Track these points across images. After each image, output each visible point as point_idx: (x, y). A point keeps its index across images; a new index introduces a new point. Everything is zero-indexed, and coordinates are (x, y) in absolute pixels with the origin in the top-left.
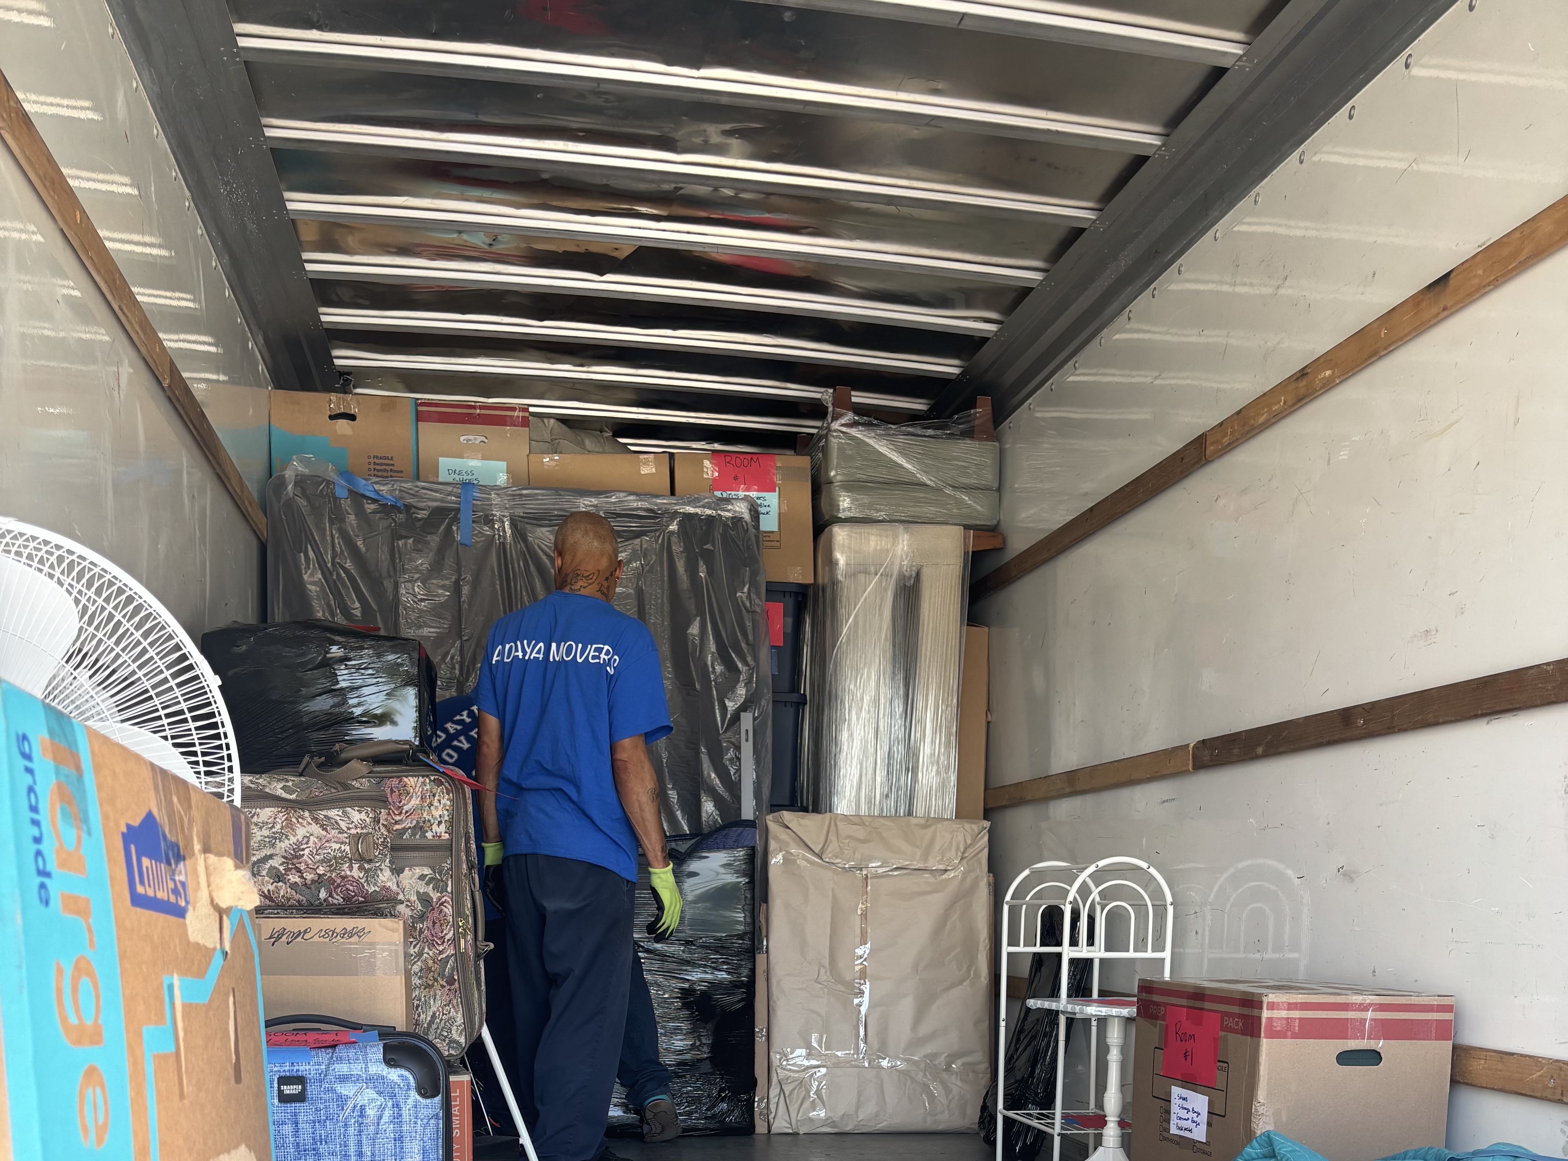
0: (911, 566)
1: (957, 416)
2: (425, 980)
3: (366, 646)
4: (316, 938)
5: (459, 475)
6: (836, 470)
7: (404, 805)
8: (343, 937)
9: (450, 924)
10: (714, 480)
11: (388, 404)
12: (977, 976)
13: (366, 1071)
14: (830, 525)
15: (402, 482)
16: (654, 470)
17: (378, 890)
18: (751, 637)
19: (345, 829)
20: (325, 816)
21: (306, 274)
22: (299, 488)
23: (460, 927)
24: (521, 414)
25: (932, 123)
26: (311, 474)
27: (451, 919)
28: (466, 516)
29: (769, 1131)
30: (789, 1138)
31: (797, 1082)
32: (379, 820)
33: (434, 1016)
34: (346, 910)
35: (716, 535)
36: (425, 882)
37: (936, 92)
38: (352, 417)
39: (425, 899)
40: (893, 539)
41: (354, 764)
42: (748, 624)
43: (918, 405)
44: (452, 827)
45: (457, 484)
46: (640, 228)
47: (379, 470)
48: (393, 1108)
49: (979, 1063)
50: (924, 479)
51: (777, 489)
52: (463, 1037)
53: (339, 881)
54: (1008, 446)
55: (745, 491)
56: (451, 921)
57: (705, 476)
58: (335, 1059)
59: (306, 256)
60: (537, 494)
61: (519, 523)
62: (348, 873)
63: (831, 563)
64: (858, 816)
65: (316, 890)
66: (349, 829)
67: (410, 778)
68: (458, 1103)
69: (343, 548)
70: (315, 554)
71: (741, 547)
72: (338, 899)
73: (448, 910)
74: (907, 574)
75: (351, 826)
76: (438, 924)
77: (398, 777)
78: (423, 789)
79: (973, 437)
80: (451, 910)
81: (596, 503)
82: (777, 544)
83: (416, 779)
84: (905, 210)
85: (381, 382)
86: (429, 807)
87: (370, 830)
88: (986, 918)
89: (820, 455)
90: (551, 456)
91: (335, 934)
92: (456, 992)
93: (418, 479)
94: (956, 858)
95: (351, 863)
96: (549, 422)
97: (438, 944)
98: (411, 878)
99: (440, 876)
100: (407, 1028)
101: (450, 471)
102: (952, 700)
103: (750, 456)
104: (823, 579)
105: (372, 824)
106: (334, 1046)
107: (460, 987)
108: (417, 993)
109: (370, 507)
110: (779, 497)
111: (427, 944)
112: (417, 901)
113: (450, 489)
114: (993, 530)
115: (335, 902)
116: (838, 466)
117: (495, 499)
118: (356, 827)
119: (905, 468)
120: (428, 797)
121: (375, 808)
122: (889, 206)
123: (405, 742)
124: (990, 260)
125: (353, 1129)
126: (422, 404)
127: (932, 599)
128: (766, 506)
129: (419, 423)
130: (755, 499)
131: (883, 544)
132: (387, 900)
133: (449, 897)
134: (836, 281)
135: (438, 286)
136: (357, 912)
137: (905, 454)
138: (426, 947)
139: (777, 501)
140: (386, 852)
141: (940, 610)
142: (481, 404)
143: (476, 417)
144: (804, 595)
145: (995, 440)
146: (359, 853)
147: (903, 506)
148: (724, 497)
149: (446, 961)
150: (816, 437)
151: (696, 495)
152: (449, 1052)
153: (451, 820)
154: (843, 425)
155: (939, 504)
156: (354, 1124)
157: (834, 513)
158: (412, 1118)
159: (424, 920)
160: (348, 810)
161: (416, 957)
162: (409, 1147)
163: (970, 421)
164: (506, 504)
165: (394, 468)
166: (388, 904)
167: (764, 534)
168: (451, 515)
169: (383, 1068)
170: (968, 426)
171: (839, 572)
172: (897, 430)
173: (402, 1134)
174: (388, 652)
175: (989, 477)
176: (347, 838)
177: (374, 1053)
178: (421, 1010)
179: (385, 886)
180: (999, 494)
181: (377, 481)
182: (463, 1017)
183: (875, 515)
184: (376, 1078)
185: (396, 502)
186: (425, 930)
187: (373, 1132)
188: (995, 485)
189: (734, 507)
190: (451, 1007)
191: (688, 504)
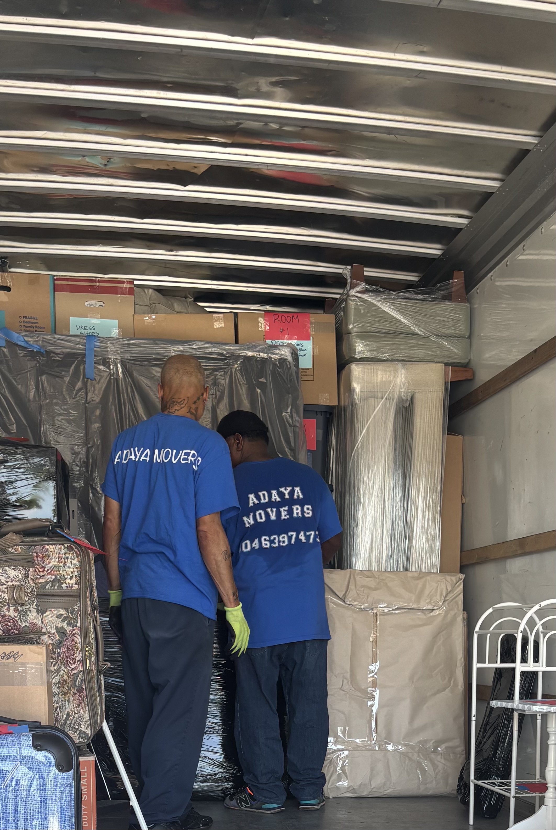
0: (407, 392)
1: (439, 285)
2: (62, 689)
3: (19, 452)
5: (84, 329)
6: (353, 324)
7: (46, 565)
8: (3, 659)
10: (266, 331)
11: (34, 279)
12: (456, 685)
13: (20, 753)
15: (43, 334)
16: (223, 325)
17: (28, 625)
18: (293, 444)
19: (5, 582)
23: (86, 651)
24: (128, 286)
25: (420, 75)
27: (80, 646)
28: (90, 360)
32: (28, 575)
33: (68, 715)
34: (5, 640)
35: (268, 372)
36: (61, 619)
37: (422, 53)
38: (8, 289)
39: (61, 632)
40: (394, 373)
41: (9, 536)
42: (290, 435)
43: (412, 277)
44: (80, 580)
45: (83, 336)
46: (212, 152)
47: (27, 327)
48: (40, 779)
49: (457, 747)
50: (416, 330)
51: (311, 338)
52: (89, 729)
53: (0, 619)
54: (476, 306)
55: (288, 339)
57: (260, 329)
60: (140, 344)
61: (127, 364)
62: (7, 613)
63: (350, 391)
64: (370, 571)
66: (7, 582)
67: (50, 546)
68: (86, 776)
69: (2, 382)
71: (286, 380)
73: (78, 639)
74: (404, 398)
75: (8, 580)
77: (41, 545)
79: (451, 300)
80: (80, 639)
81: (182, 349)
82: (312, 377)
83: (54, 546)
84: (401, 138)
85: (28, 263)
86: (64, 566)
87: (22, 583)
88: (461, 644)
89: (342, 313)
90: (149, 315)
92: (84, 697)
93: (55, 333)
94: (440, 601)
95: (9, 607)
96: (148, 292)
98: (52, 617)
99: (72, 615)
100: (49, 723)
101: (78, 327)
102: (437, 488)
103: (293, 314)
104: (345, 402)
105: (23, 578)
107: (86, 694)
108: (56, 699)
111: (63, 663)
112: (56, 633)
114: (466, 366)
116: (355, 321)
117: (111, 348)
118: (12, 581)
119: (403, 323)
120: (63, 559)
121: (25, 567)
122: (389, 135)
123: (47, 520)
124: (462, 173)
125: (11, 794)
126: (58, 279)
127: (423, 416)
128: (303, 350)
129: (56, 293)
130: (295, 345)
131: (387, 377)
132: (34, 632)
133: (78, 630)
134: (351, 189)
135: (68, 195)
136: (13, 641)
137: (403, 312)
138: (63, 666)
139: (311, 347)
140: (34, 598)
141: (428, 424)
142: (99, 279)
143: (96, 288)
144: (331, 414)
145: (467, 302)
146: (15, 599)
147: (401, 349)
148: (273, 344)
149: (77, 675)
150: (339, 301)
151: (254, 343)
152: (79, 740)
153: (79, 575)
154: (358, 292)
155: (427, 347)
156: (12, 791)
157: (352, 355)
158: (53, 786)
159: (61, 647)
160: (7, 568)
161: (55, 673)
162: (51, 806)
163: (448, 289)
164: (118, 350)
165: (38, 325)
166: (35, 635)
167: (302, 370)
168: (79, 358)
169: (32, 751)
170: (448, 292)
171: (356, 397)
172: (396, 295)
173: (46, 798)
174: (34, 456)
175: (463, 328)
176: (6, 588)
177: (26, 740)
178: (59, 710)
179: (33, 623)
180: (469, 340)
181: (26, 334)
182: (89, 715)
183: (381, 356)
184: (27, 757)
185: (40, 349)
186: (61, 654)
187: (25, 797)
188: (467, 334)
189: (281, 351)
190: (80, 708)
191: (248, 349)
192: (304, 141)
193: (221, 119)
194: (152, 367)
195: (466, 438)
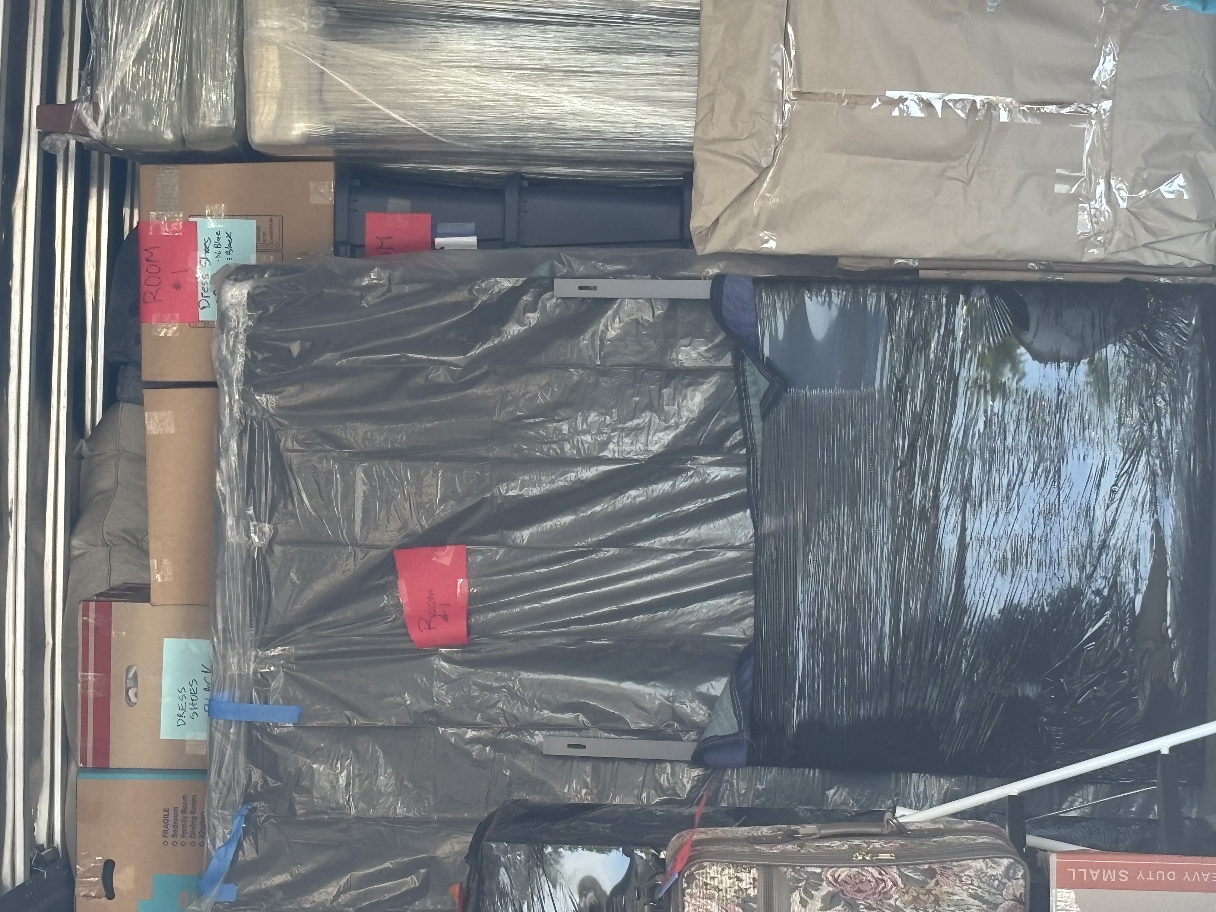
5: (184, 710)
6: (163, 131)
9: (860, 871)
14: (248, 140)
23: (864, 858)
27: (854, 869)
28: (259, 712)
35: (276, 336)
36: (809, 901)
38: (109, 866)
39: (830, 901)
44: (743, 864)
51: (191, 220)
52: (1002, 860)
56: (857, 870)
61: (267, 635)
64: (697, 104)
73: (843, 872)
76: (860, 886)
78: (698, 897)
80: (843, 869)
82: (276, 220)
83: (687, 904)
86: (720, 890)
89: (137, 152)
92: (944, 867)
96: (78, 547)
97: (885, 887)
99: (801, 881)
101: (180, 722)
104: (328, 151)
107: (940, 862)
109: (249, 853)
110: (206, 216)
113: (218, 733)
116: (157, 128)
119: (158, 19)
120: (708, 892)
128: (219, 239)
129: (111, 766)
133: (827, 871)
137: (135, 19)
138: (889, 901)
139: (211, 220)
149: (906, 879)
152: (1019, 879)
153: (735, 866)
154: (96, 121)
164: (238, 653)
165: (180, 809)
168: (256, 736)
181: (210, 840)
182: (975, 859)
183: (231, 70)
185: (241, 816)
186: (866, 903)
189: (232, 306)
190: (963, 874)
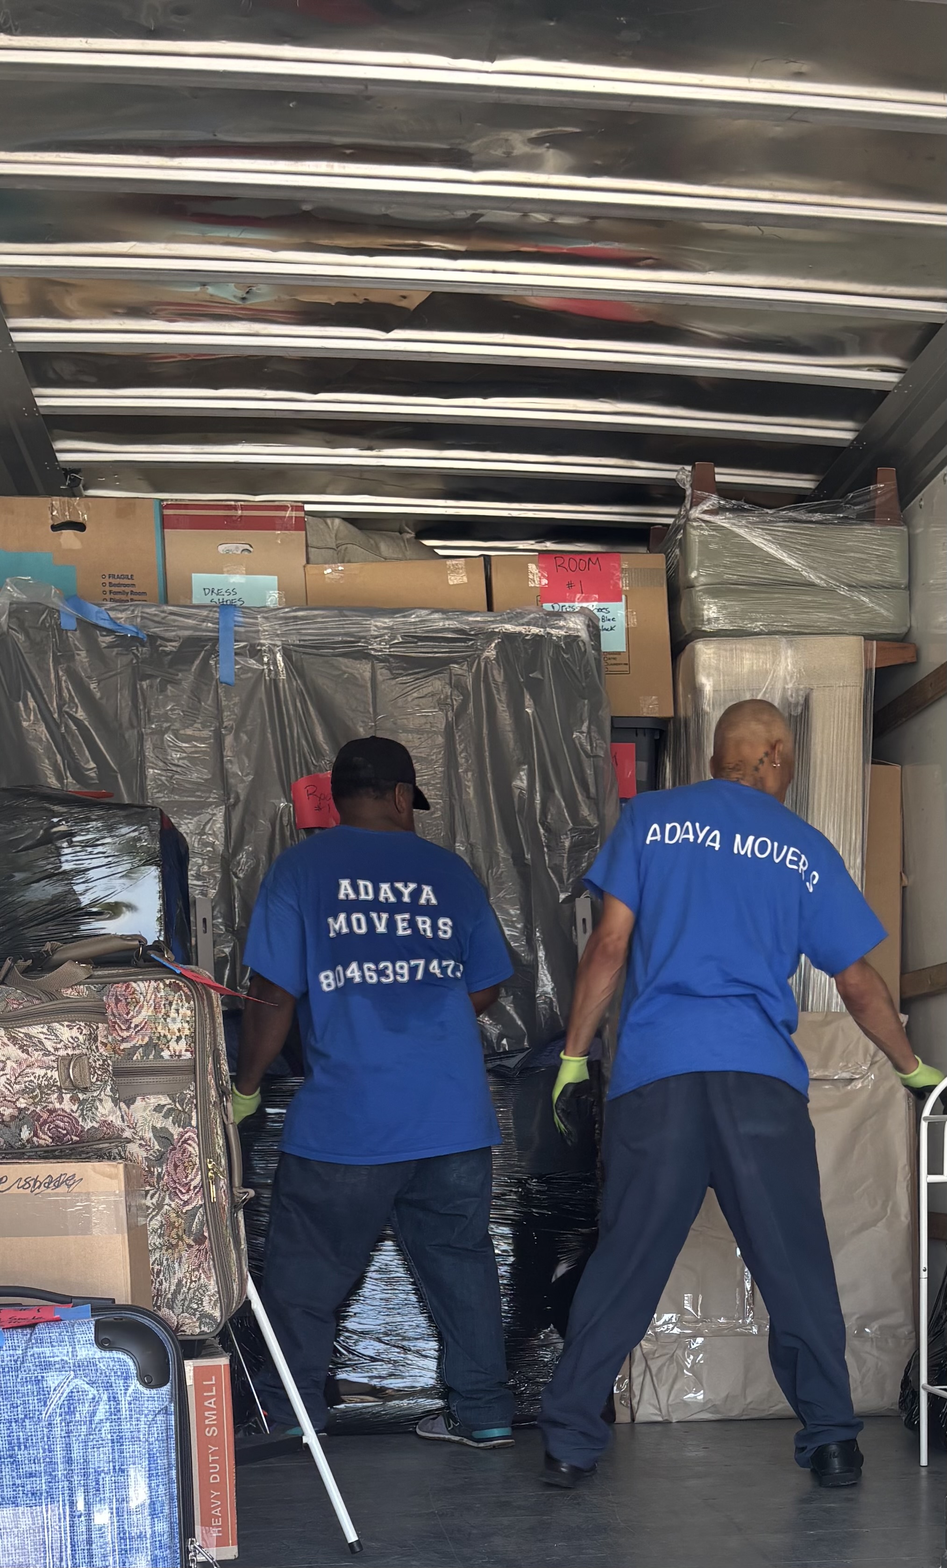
0: (798, 690)
1: (852, 495)
3: (93, 817)
4: (14, 1190)
5: (218, 594)
6: (698, 570)
7: (133, 1017)
8: (48, 1187)
9: (196, 1167)
10: (542, 588)
11: (125, 508)
12: (896, 1213)
13: (73, 1356)
14: (692, 641)
15: (144, 606)
16: (465, 579)
17: (96, 1125)
18: (592, 790)
19: (52, 1050)
20: (26, 1035)
21: (13, 346)
22: (14, 620)
23: (209, 1170)
24: (294, 514)
25: (796, 116)
26: (29, 600)
27: (198, 1160)
28: (228, 647)
29: (633, 1419)
30: (658, 1428)
31: (668, 1356)
32: (96, 1037)
33: (179, 1284)
34: (57, 1153)
35: (545, 660)
36: (162, 1114)
37: (799, 76)
38: (80, 527)
39: (163, 1136)
40: (774, 656)
41: (66, 967)
42: (588, 772)
43: (803, 482)
44: (195, 1043)
45: (214, 607)
46: (431, 269)
47: (116, 593)
48: (109, 1401)
49: (901, 1326)
50: (812, 577)
51: (624, 597)
52: (218, 1310)
53: (45, 1116)
54: (919, 531)
55: (582, 601)
56: (198, 1163)
57: (531, 585)
58: (33, 1341)
59: (12, 323)
60: (315, 616)
61: (293, 654)
62: (57, 1106)
63: (696, 691)
65: (16, 1128)
66: (56, 1049)
67: (140, 983)
68: (214, 1393)
69: (73, 694)
70: (36, 702)
71: (578, 674)
72: (45, 1139)
73: (194, 1149)
74: (792, 700)
75: (59, 1046)
76: (181, 1167)
77: (125, 982)
78: (156, 995)
79: (873, 521)
80: (197, 1149)
81: (391, 624)
82: (626, 668)
83: (147, 984)
84: (768, 231)
85: (117, 480)
86: (165, 1019)
87: (85, 1051)
88: (905, 1140)
89: (677, 551)
90: (333, 566)
91: (38, 1184)
92: (207, 1253)
93: (166, 602)
94: (865, 1063)
95: (61, 1094)
96: (332, 523)
97: (182, 1193)
98: (145, 1110)
99: (182, 1106)
100: (132, 1300)
101: (207, 591)
102: (855, 860)
103: (589, 556)
104: (686, 710)
105: (87, 1043)
106: (32, 1326)
107: (211, 1247)
108: (157, 1255)
109: (105, 640)
110: (627, 608)
111: (168, 1193)
112: (153, 1138)
113: (205, 613)
114: (903, 639)
115: (42, 1142)
116: (701, 565)
117: (265, 626)
118: (66, 1048)
119: (787, 565)
120: (162, 1006)
121: (90, 1022)
122: (748, 226)
123: (134, 937)
124: (884, 290)
125: (59, 1429)
126: (168, 507)
127: (826, 732)
128: (609, 620)
129: (165, 530)
130: (595, 611)
131: (761, 664)
132: (109, 1139)
133: (194, 1132)
134: (687, 326)
135: (181, 355)
136: (71, 1154)
137: (787, 546)
138: (167, 1197)
139: (624, 613)
140: (107, 1078)
141: (837, 746)
142: (242, 503)
143: (237, 520)
144: (663, 733)
145: (902, 523)
146: (71, 1080)
147: (785, 613)
148: (556, 610)
149: (193, 1214)
150: (672, 528)
151: (519, 608)
152: (200, 1328)
153: (193, 1035)
154: (705, 512)
155: (832, 608)
156: (61, 1423)
157: (697, 626)
158: (133, 1413)
159: (163, 1163)
160: (56, 1025)
161: (154, 1210)
162: (131, 1450)
163: (868, 501)
164: (277, 630)
165: (134, 589)
166: (110, 1143)
167: (608, 656)
168: (207, 645)
169: (95, 1352)
170: (868, 506)
171: (706, 701)
172: (775, 515)
173: (121, 1434)
174: (121, 823)
175: (896, 571)
176: (54, 1061)
177: (83, 1333)
178: (163, 1276)
179: (105, 1121)
180: (908, 592)
181: (113, 607)
182: (217, 1283)
183: (749, 626)
184: (86, 1364)
185: (137, 633)
186: (164, 1175)
187: (85, 1433)
188: (904, 581)
189: (568, 623)
190: (201, 1271)
191: (509, 621)
192: (595, 242)
193: (443, 207)
194: (338, 658)
195: (908, 768)
